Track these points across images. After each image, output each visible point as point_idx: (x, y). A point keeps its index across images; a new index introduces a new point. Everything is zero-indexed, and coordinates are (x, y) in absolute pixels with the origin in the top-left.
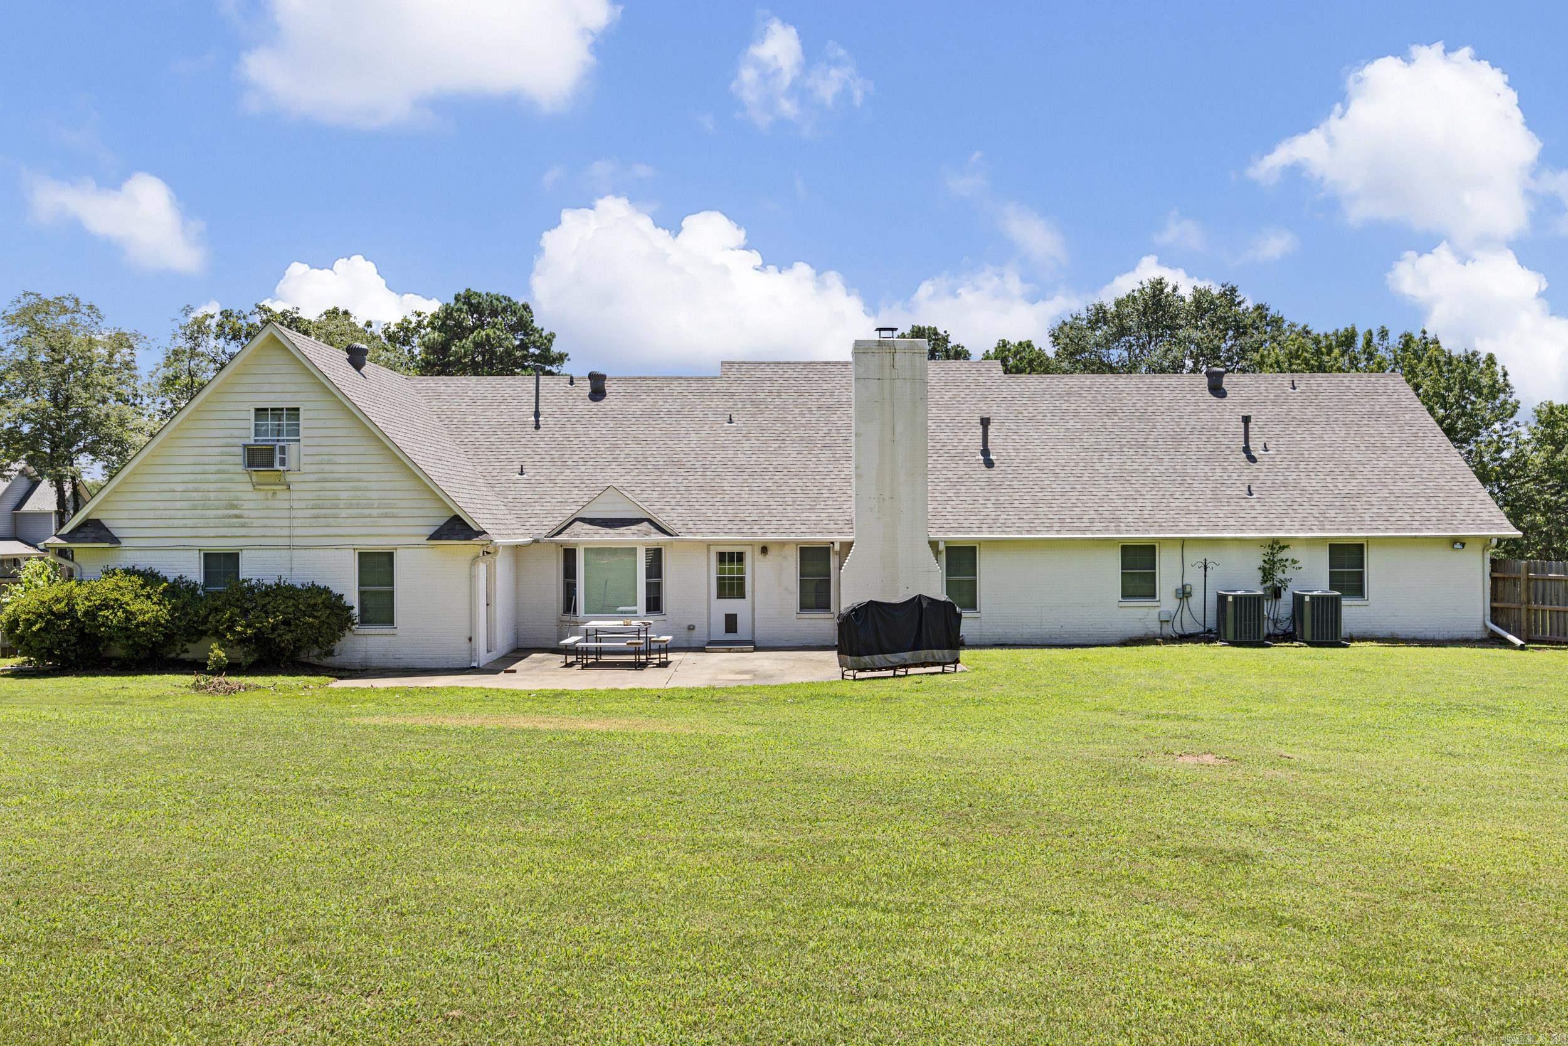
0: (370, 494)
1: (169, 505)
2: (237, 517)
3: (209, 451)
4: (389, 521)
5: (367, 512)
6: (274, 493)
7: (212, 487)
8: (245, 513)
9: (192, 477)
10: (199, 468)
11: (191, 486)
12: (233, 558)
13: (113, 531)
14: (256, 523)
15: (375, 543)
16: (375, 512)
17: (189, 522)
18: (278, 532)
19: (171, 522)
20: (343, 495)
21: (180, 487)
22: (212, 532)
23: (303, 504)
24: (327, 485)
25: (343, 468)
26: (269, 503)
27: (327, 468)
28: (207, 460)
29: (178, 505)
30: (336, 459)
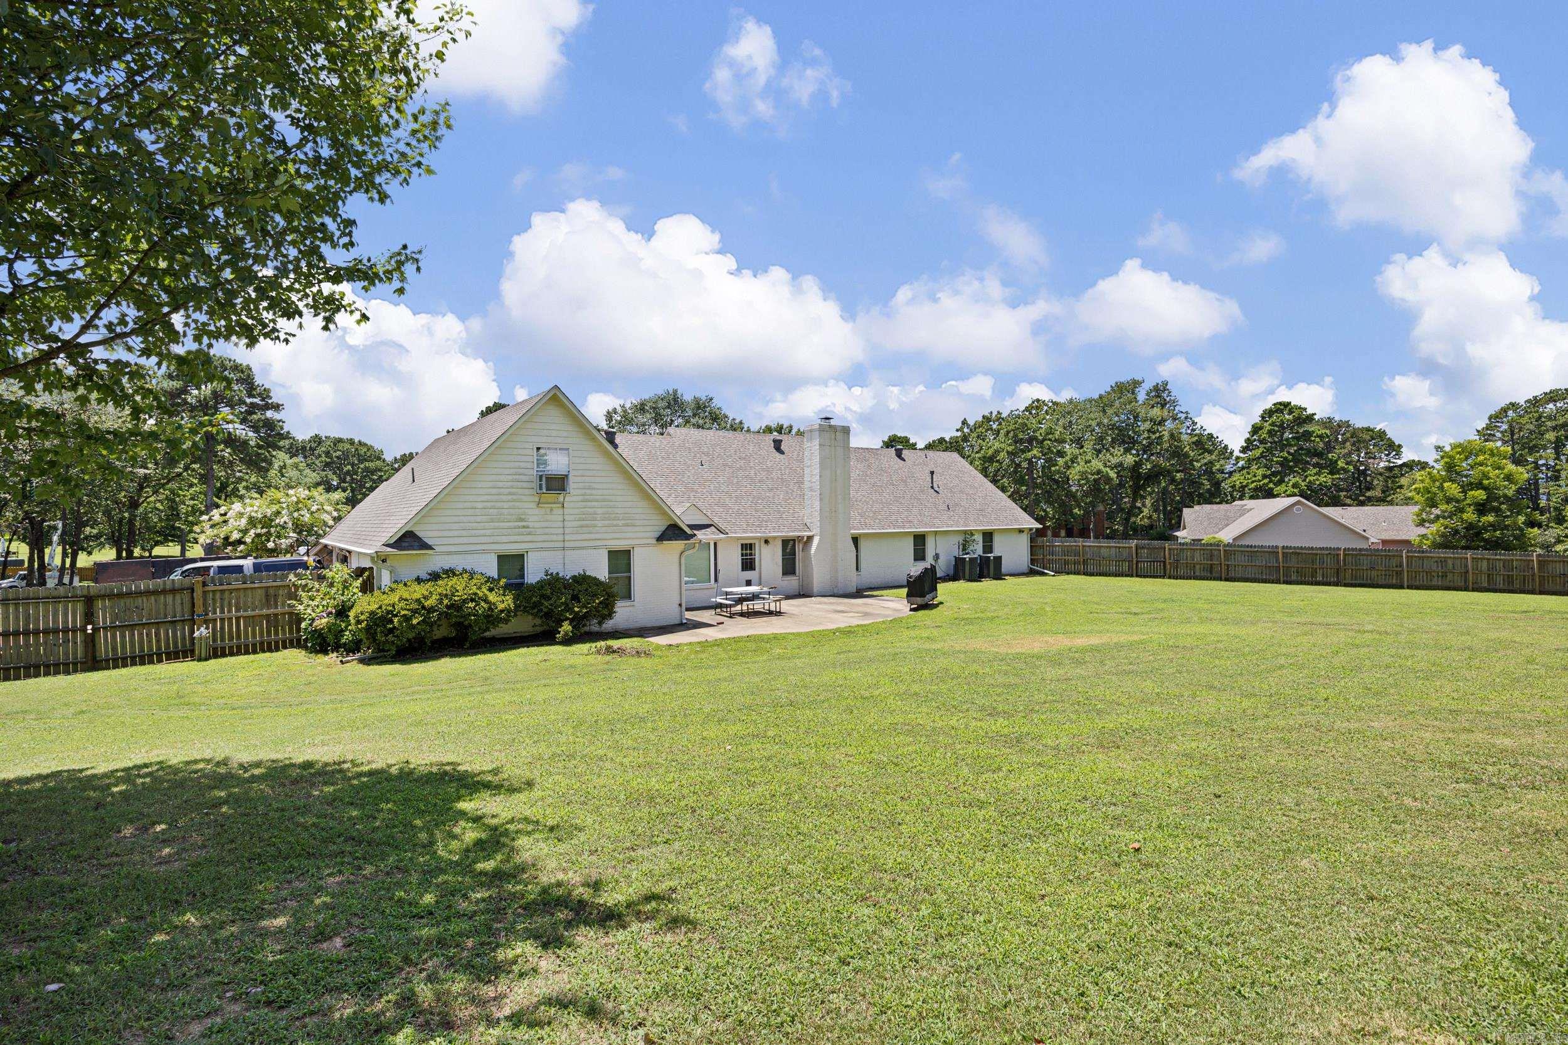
0: (617, 511)
1: (472, 519)
2: (524, 527)
3: (502, 478)
4: (630, 529)
5: (615, 522)
6: (551, 510)
7: (506, 505)
8: (531, 525)
9: (489, 497)
10: (494, 491)
11: (489, 504)
12: (519, 558)
13: (425, 540)
14: (539, 531)
15: (620, 544)
16: (620, 523)
17: (488, 532)
18: (554, 538)
19: (473, 532)
20: (599, 511)
21: (480, 505)
22: (504, 539)
23: (572, 517)
24: (589, 504)
25: (600, 492)
26: (549, 517)
27: (588, 491)
28: (501, 484)
29: (479, 519)
30: (595, 486)
